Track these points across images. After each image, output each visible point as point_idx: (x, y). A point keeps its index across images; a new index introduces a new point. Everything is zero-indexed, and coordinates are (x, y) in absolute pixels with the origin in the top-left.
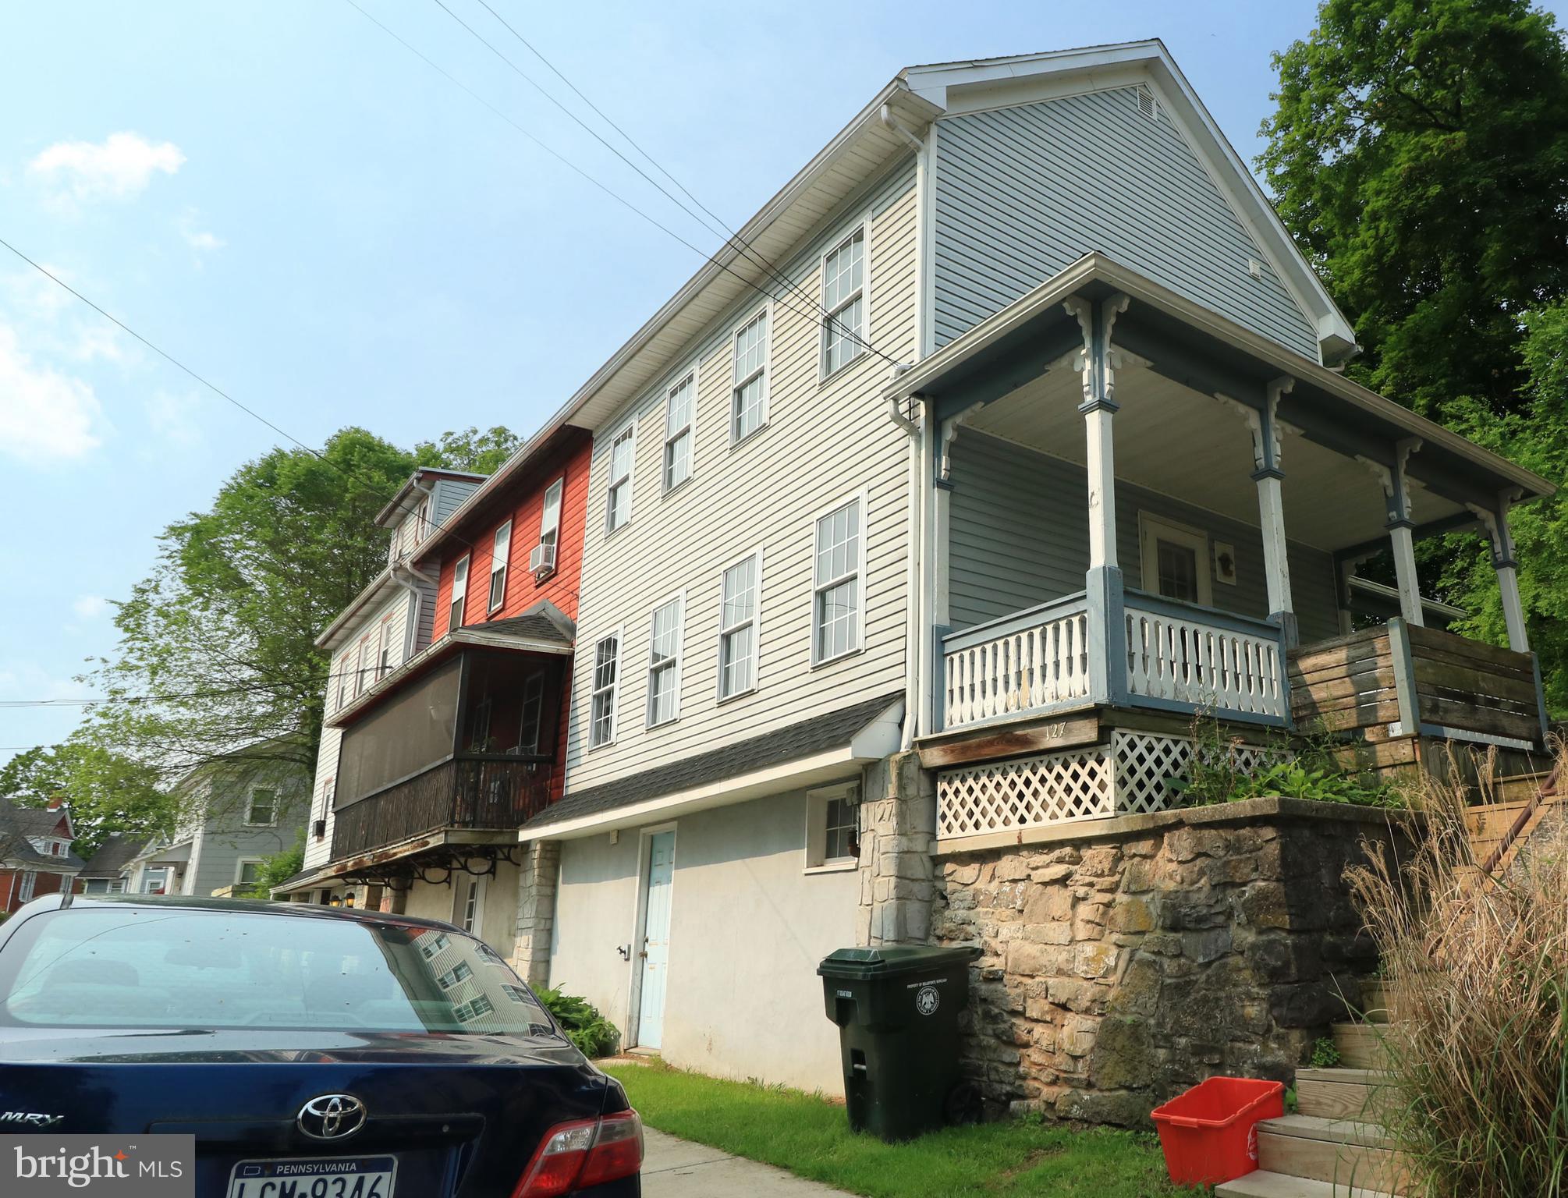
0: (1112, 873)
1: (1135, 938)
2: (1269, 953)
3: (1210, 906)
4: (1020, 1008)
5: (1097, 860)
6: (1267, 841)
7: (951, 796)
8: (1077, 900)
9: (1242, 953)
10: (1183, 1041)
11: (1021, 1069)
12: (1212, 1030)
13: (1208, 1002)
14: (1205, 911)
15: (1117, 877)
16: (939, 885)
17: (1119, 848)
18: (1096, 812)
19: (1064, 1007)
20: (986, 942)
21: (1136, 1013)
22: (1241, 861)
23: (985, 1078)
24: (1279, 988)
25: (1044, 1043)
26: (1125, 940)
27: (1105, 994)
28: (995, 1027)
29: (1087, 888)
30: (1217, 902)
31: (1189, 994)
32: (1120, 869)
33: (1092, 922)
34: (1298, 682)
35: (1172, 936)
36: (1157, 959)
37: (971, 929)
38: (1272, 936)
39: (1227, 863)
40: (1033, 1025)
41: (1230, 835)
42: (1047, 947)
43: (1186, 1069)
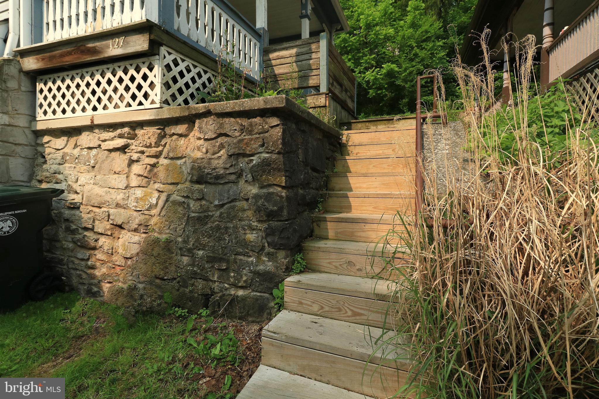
0: (157, 145)
1: (171, 187)
2: (268, 201)
3: (225, 168)
4: (90, 226)
5: (147, 137)
6: (272, 127)
7: (46, 92)
8: (131, 162)
9: (247, 200)
10: (201, 253)
11: (89, 263)
12: (222, 248)
13: (220, 229)
14: (222, 172)
15: (160, 148)
16: (40, 149)
17: (163, 129)
18: (147, 104)
19: (120, 227)
20: (69, 185)
21: (169, 233)
22: (252, 139)
23: (65, 267)
24: (274, 224)
25: (106, 248)
26: (164, 188)
27: (148, 220)
28: (73, 236)
29: (139, 155)
30: (231, 166)
31: (207, 223)
32: (163, 143)
33: (142, 176)
34: (268, 64)
35: (197, 186)
36: (186, 200)
37: (60, 177)
38: (271, 190)
39: (242, 140)
40: (99, 236)
41: (245, 122)
42: (110, 190)
43: (202, 270)
